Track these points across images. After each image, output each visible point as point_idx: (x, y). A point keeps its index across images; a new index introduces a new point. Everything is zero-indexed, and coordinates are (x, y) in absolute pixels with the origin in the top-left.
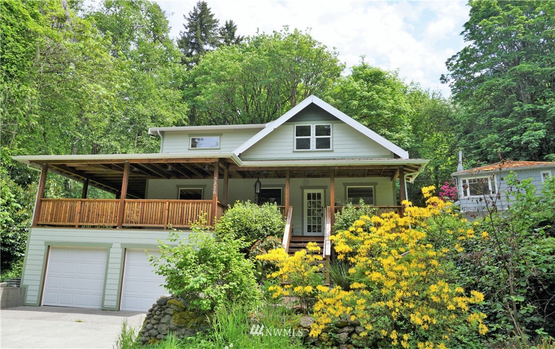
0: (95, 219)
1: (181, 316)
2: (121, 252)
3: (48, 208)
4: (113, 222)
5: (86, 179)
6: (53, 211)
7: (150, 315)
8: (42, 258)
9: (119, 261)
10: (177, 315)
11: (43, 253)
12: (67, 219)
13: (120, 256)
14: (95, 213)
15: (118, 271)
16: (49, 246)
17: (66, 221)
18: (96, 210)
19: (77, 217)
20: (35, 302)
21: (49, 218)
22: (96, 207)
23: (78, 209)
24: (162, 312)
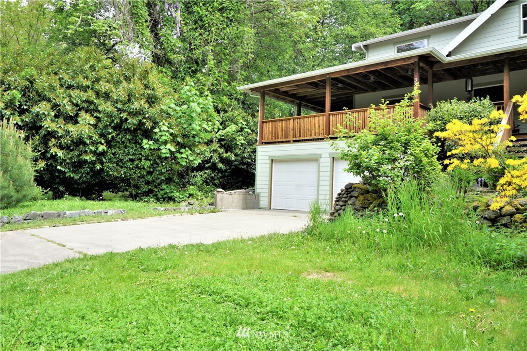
0: (306, 134)
1: (365, 198)
2: (330, 161)
3: (269, 128)
4: (321, 135)
5: (299, 102)
6: (272, 130)
7: (338, 198)
8: (268, 170)
9: (329, 169)
10: (361, 197)
11: (268, 166)
12: (283, 136)
13: (329, 164)
14: (306, 129)
15: (328, 179)
16: (272, 160)
17: (283, 137)
18: (306, 125)
19: (291, 133)
20: (267, 206)
21: (270, 137)
22: (306, 123)
23: (291, 127)
24: (349, 195)
